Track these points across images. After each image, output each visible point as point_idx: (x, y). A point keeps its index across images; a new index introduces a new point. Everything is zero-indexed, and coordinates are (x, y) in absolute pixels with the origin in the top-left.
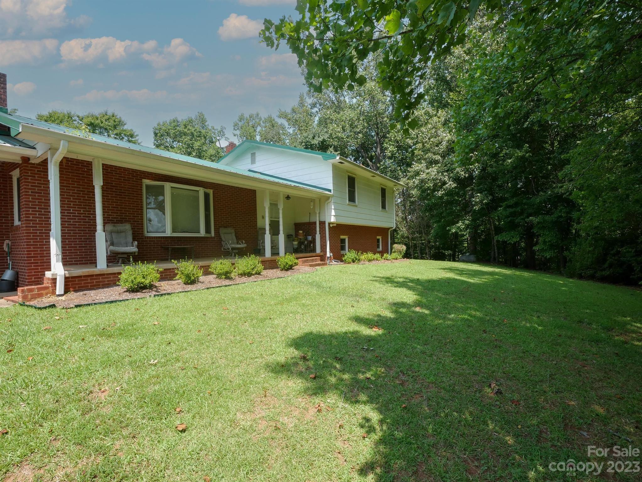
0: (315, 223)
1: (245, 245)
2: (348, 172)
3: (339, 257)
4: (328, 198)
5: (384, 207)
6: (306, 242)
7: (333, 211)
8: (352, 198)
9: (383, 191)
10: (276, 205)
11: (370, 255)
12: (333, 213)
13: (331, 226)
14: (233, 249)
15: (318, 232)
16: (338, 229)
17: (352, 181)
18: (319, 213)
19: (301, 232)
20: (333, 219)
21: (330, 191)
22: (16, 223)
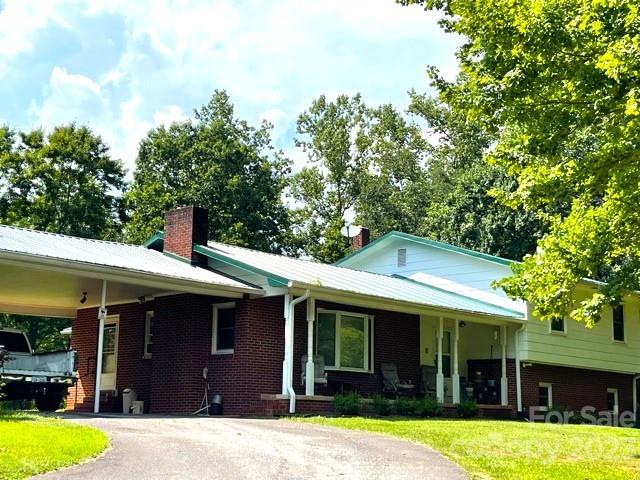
0: (500, 361)
1: (412, 386)
4: (519, 325)
5: (618, 337)
6: (486, 389)
7: (527, 344)
12: (528, 347)
13: (524, 365)
14: (400, 389)
15: (504, 375)
16: (535, 371)
18: (507, 347)
19: (479, 373)
20: (527, 357)
21: (523, 315)
22: (214, 351)
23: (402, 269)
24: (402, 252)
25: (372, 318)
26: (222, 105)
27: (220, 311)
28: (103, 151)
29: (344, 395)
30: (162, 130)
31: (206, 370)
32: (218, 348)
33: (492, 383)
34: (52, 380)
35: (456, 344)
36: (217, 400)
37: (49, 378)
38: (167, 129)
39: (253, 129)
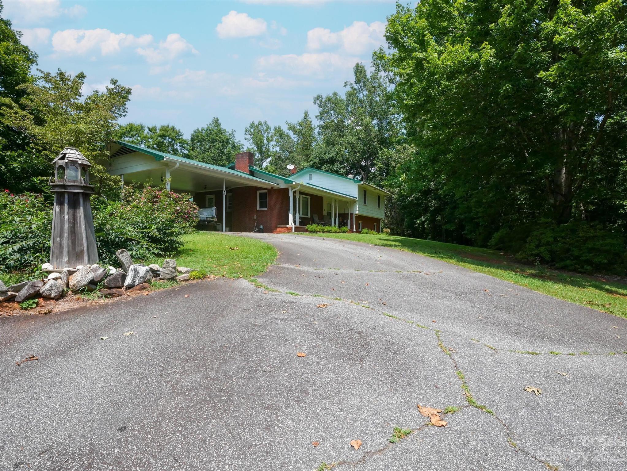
0: (348, 214)
2: (364, 188)
3: (358, 232)
4: (355, 201)
5: (379, 206)
6: (343, 223)
7: (357, 208)
8: (365, 202)
9: (379, 197)
10: (331, 205)
11: (373, 232)
12: (357, 209)
13: (356, 215)
15: (349, 219)
16: (359, 217)
17: (365, 192)
18: (350, 209)
19: (341, 218)
20: (357, 212)
21: (356, 198)
22: (258, 209)
23: (311, 181)
24: (311, 175)
25: (309, 198)
26: (216, 123)
27: (260, 194)
28: (181, 135)
29: (311, 225)
30: (198, 130)
31: (255, 216)
32: (260, 207)
33: (345, 221)
34: (208, 219)
35: (333, 207)
36: (261, 227)
37: (207, 218)
38: (200, 130)
39: (228, 132)
